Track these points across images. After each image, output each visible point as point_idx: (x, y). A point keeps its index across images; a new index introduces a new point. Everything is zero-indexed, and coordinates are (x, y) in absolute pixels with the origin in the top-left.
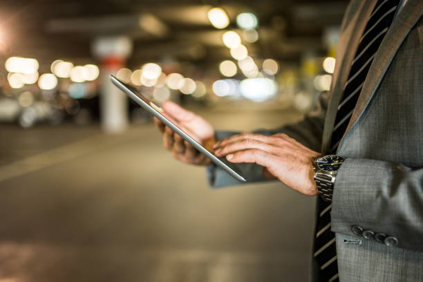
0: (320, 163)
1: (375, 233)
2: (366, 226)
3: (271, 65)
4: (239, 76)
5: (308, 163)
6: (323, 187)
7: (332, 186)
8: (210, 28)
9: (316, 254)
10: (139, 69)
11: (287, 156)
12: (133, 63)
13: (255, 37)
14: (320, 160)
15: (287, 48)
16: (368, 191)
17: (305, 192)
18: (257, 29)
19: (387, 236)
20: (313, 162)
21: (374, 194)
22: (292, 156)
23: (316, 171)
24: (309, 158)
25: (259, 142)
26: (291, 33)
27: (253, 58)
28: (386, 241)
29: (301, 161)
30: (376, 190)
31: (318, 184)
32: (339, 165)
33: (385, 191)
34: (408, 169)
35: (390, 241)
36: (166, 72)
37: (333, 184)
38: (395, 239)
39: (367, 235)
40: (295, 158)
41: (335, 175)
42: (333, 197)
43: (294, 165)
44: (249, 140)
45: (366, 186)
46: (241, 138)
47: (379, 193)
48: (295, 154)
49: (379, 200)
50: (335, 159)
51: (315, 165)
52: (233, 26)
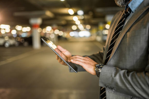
0: (97, 66)
1: (110, 87)
2: (108, 85)
3: (88, 27)
4: (78, 30)
5: (94, 66)
6: (97, 73)
7: (100, 73)
8: (68, 15)
9: (101, 95)
10: (45, 28)
11: (88, 63)
12: (43, 26)
13: (83, 18)
14: (97, 65)
15: (93, 21)
16: (109, 75)
17: (92, 74)
18: (83, 15)
19: (113, 88)
20: (95, 66)
21: (110, 76)
22: (90, 63)
23: (96, 68)
24: (94, 64)
25: (81, 59)
26: (94, 17)
27: (82, 24)
28: (113, 89)
29: (92, 65)
30: (111, 75)
31: (96, 72)
32: (102, 67)
33: (113, 75)
34: (120, 70)
35: (114, 89)
36: (54, 29)
37: (100, 72)
38: (115, 89)
39: (108, 87)
40: (90, 64)
41: (101, 70)
42: (100, 76)
43: (90, 66)
44: (78, 58)
45: (108, 74)
46: (75, 57)
47: (112, 76)
48: (91, 63)
49: (111, 78)
50: (101, 65)
51: (96, 66)
52: (76, 14)
